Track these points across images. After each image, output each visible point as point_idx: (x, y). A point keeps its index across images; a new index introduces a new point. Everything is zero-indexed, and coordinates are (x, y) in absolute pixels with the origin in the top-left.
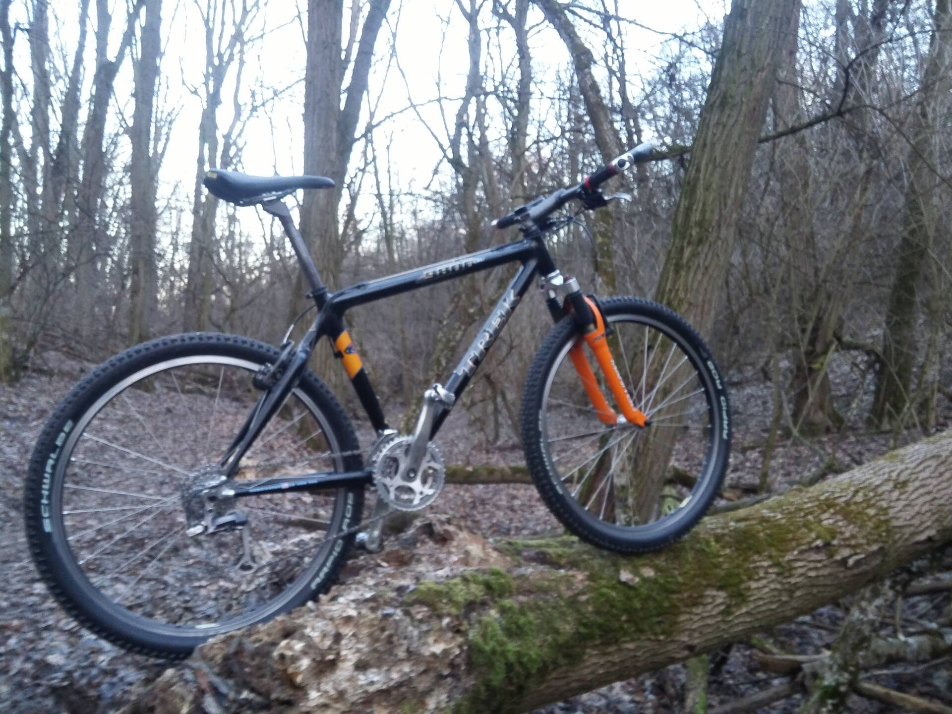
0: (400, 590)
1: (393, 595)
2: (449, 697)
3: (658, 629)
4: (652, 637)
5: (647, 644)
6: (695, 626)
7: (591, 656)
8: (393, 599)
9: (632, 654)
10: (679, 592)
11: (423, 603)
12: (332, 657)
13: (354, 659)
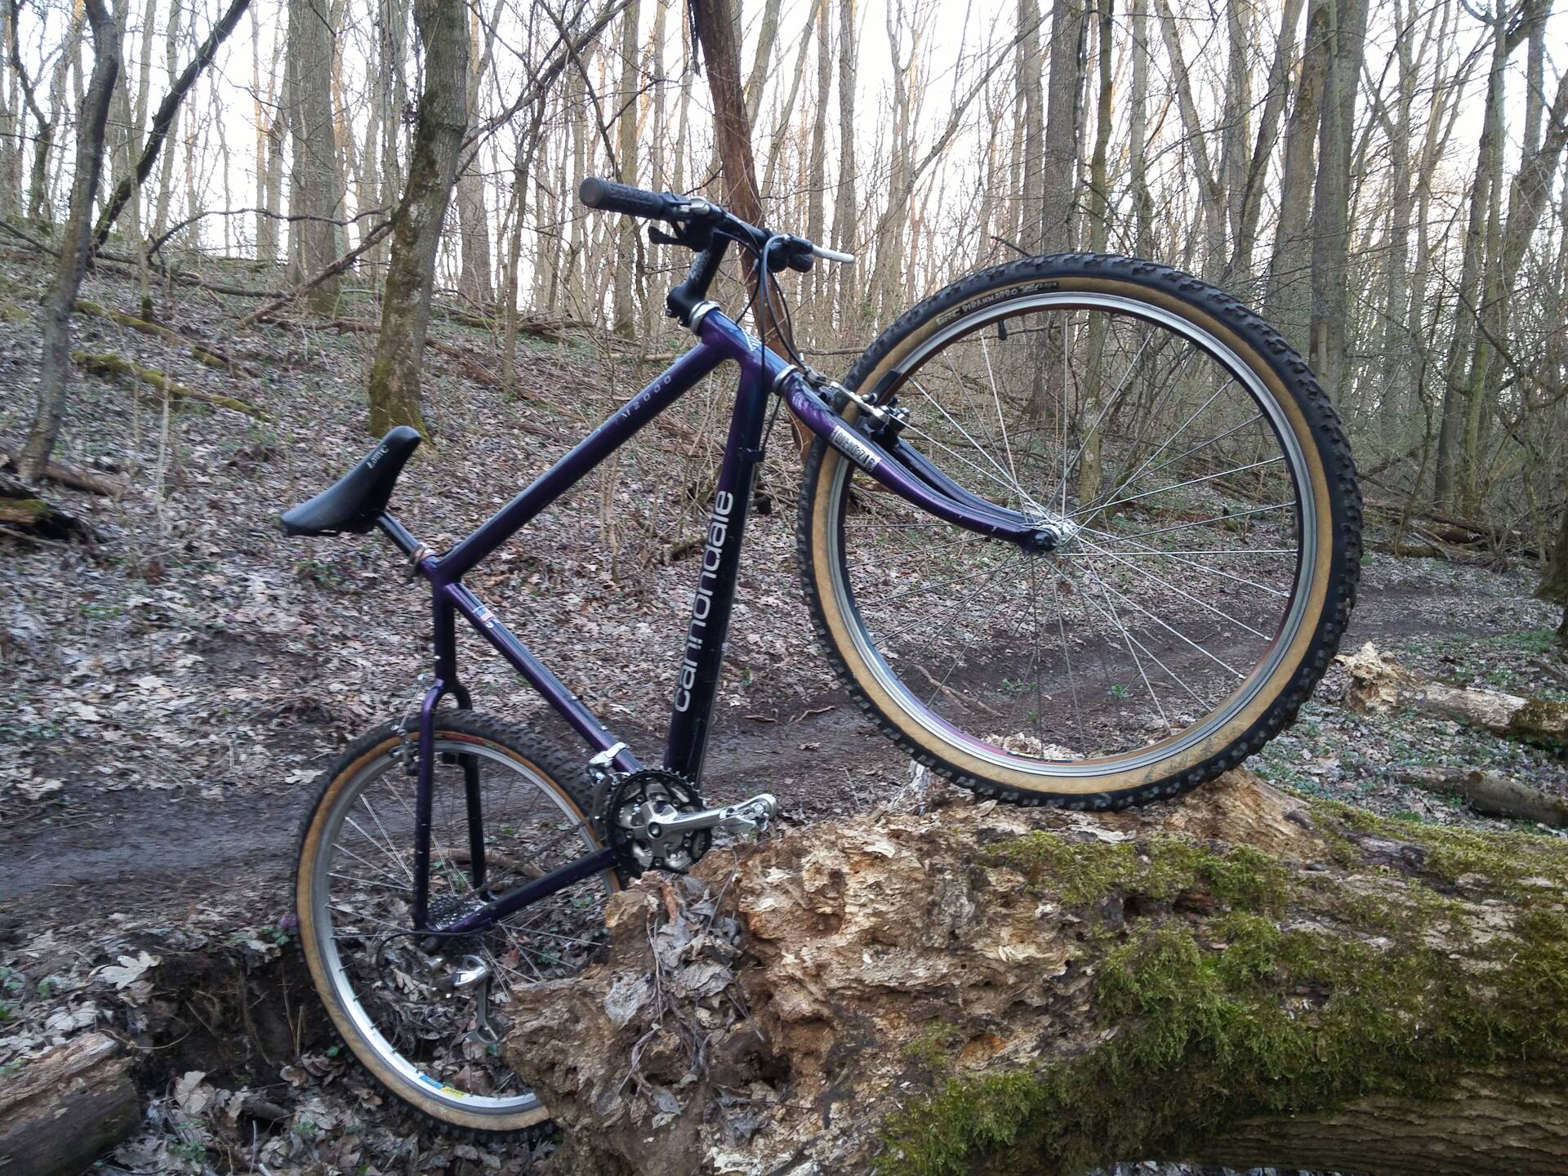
0: (984, 834)
8: (964, 846)
11: (1016, 867)
12: (828, 910)
13: (867, 924)
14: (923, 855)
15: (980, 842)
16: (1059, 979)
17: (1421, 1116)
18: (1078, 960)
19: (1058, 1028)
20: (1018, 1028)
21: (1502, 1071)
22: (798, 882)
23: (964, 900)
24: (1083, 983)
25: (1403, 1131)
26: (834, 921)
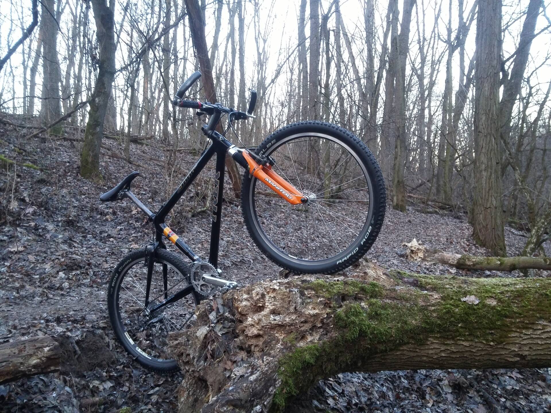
0: (303, 281)
1: (299, 283)
2: (319, 338)
3: (490, 338)
4: (484, 342)
5: (479, 345)
6: (525, 342)
7: (432, 343)
8: (298, 285)
9: (467, 349)
10: (512, 318)
11: (312, 289)
12: (261, 305)
13: (271, 308)
14: (286, 288)
15: (302, 283)
16: (325, 318)
17: (420, 350)
18: (330, 313)
19: (325, 332)
20: (314, 334)
21: (439, 335)
22: (252, 298)
23: (299, 298)
24: (331, 319)
25: (415, 354)
26: (262, 308)
